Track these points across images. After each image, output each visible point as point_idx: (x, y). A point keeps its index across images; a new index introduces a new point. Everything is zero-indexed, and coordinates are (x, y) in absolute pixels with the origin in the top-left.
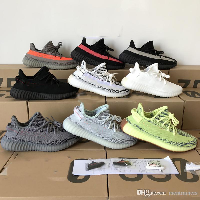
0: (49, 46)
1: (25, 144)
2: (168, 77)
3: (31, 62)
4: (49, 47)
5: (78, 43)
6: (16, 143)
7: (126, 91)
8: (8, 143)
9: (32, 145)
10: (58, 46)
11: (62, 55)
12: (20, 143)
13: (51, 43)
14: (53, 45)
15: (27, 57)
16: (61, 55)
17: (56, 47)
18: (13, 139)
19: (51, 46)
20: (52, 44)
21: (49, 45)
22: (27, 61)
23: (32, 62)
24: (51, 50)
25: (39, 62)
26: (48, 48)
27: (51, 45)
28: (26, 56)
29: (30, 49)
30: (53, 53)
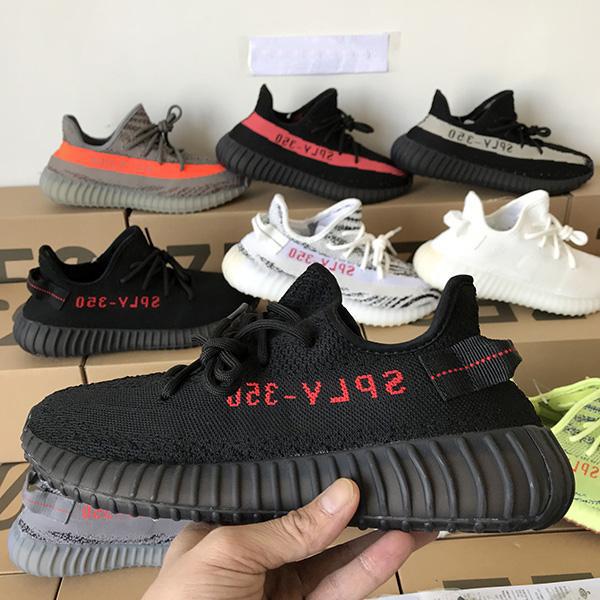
0: (133, 124)
1: (101, 552)
2: (581, 238)
3: (74, 188)
4: (134, 129)
5: (241, 108)
6: (68, 550)
7: (432, 296)
8: (36, 555)
9: (124, 550)
10: (165, 121)
11: (181, 151)
12: (82, 552)
13: (140, 113)
14: (149, 122)
15: (55, 171)
16: (177, 153)
17: (160, 128)
18: (52, 537)
19: (144, 126)
20: (145, 114)
21: (135, 120)
22: (56, 185)
23: (78, 190)
24: (142, 142)
25: (102, 189)
26: (132, 134)
27: (140, 121)
28: (49, 167)
29: (65, 139)
30: (152, 152)
